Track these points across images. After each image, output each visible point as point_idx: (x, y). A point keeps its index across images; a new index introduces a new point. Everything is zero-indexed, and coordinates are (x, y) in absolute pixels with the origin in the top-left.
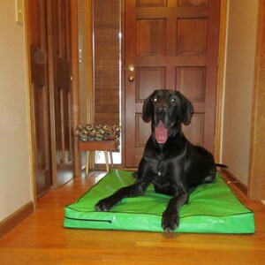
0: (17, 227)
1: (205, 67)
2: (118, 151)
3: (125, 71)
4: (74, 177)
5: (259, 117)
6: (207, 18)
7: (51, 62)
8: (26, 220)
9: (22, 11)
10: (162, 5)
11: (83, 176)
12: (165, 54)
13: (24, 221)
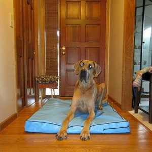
0: (9, 125)
1: (99, 48)
2: (57, 88)
3: (61, 50)
4: (36, 101)
5: (126, 71)
6: (99, 25)
7: (25, 45)
8: (14, 122)
9: (13, 21)
10: (78, 18)
11: (40, 101)
12: (80, 42)
13: (13, 122)
